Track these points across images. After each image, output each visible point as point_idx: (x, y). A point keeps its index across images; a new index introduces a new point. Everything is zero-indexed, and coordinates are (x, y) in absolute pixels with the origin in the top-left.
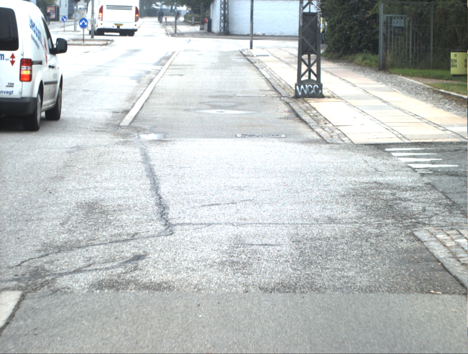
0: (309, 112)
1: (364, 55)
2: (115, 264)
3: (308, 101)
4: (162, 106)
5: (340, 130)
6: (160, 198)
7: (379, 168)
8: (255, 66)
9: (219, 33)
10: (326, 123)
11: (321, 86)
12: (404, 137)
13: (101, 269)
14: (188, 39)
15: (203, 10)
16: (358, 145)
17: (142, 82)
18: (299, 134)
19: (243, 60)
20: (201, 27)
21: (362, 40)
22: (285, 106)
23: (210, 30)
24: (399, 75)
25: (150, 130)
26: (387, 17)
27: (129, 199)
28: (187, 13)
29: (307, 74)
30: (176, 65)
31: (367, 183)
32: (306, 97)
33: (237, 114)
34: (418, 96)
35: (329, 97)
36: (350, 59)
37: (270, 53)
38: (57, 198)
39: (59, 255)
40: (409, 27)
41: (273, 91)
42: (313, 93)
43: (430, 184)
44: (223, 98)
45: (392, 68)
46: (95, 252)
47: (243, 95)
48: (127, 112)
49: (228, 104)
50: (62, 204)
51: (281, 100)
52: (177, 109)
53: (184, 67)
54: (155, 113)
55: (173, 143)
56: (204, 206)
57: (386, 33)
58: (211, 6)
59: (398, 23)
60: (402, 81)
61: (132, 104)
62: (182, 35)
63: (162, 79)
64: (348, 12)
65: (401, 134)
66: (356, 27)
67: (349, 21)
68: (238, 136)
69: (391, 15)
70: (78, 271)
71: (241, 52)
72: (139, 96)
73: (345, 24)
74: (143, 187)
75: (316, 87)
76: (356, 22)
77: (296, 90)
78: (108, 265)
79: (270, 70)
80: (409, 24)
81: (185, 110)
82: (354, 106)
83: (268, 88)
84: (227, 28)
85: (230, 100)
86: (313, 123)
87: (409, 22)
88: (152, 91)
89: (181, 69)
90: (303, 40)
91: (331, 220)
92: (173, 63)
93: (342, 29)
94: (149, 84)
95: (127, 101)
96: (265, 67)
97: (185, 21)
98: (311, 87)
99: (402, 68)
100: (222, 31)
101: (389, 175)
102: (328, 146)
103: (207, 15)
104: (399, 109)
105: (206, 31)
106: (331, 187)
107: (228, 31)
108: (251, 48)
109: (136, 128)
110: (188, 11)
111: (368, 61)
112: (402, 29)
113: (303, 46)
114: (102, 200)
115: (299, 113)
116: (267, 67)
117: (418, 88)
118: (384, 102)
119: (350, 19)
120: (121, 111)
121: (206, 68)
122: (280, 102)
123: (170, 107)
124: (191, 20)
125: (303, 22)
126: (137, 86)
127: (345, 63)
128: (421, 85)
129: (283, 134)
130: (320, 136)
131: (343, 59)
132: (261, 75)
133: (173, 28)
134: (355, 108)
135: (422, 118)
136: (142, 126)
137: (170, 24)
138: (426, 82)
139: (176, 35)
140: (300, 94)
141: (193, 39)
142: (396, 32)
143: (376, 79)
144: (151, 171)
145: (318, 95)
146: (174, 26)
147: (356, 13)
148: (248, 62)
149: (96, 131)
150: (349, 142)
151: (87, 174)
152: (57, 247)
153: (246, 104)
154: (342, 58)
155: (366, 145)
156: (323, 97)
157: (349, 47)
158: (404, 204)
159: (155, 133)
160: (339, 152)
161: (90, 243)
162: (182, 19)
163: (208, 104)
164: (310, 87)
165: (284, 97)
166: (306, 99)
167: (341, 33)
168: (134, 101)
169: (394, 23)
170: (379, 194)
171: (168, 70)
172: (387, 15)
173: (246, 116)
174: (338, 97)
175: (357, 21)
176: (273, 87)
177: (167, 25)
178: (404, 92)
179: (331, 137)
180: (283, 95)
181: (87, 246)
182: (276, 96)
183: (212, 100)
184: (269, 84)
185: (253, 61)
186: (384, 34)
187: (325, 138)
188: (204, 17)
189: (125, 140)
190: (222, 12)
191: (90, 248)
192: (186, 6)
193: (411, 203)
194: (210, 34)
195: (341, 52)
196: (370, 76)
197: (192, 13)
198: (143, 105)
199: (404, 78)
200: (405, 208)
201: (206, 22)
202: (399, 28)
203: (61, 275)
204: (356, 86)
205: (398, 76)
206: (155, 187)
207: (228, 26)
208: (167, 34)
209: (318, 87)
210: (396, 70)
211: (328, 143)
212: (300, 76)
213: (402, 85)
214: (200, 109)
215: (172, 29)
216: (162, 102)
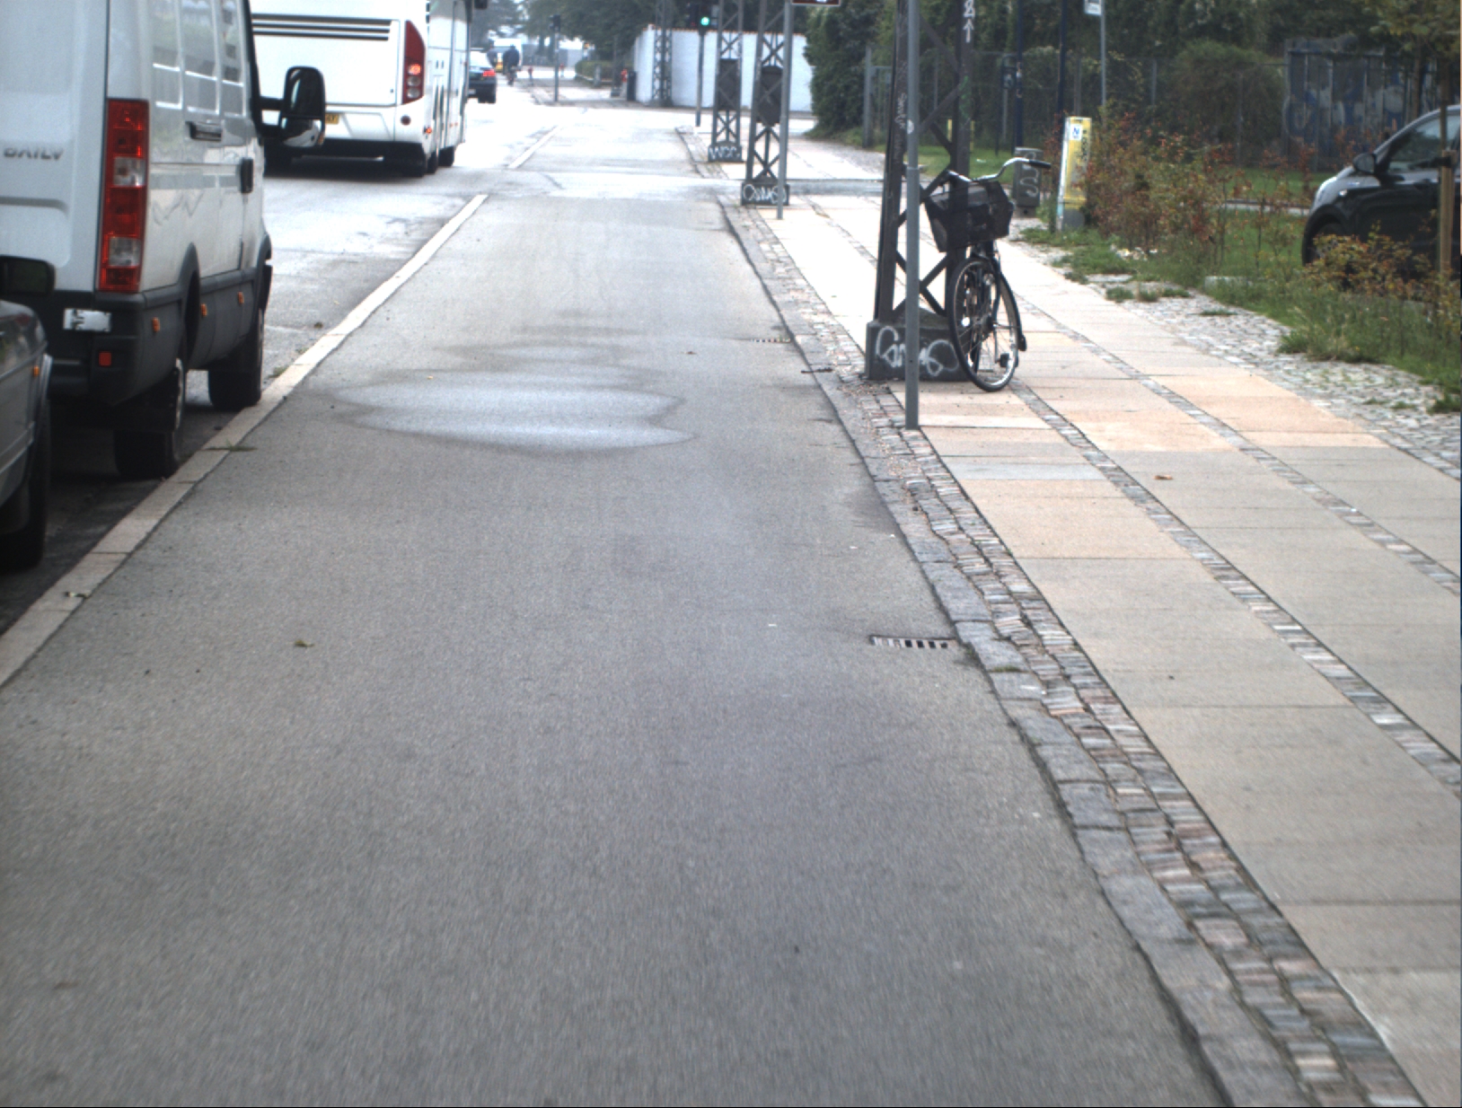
9: (649, 102)
14: (582, 108)
15: (618, 50)
28: (585, 59)
62: (571, 103)
84: (667, 91)
97: (577, 78)
100: (656, 97)
107: (668, 98)
110: (586, 54)
133: (547, 91)
137: (542, 84)
139: (558, 105)
146: (551, 89)
190: (659, 57)
194: (631, 104)
197: (596, 56)
201: (625, 80)
207: (669, 87)
208: (537, 102)
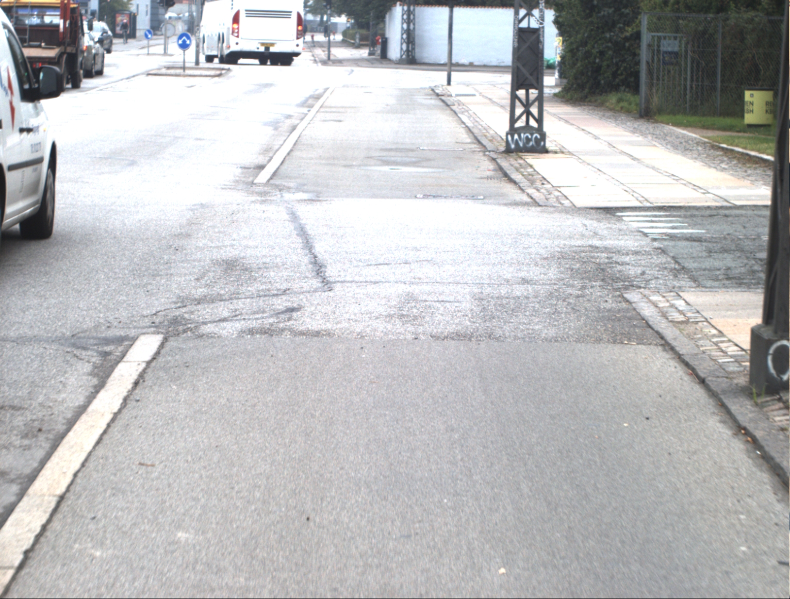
0: (522, 170)
1: (619, 95)
2: (265, 315)
3: (523, 157)
4: (312, 161)
5: (560, 192)
6: (315, 257)
7: (600, 232)
8: (452, 110)
9: (400, 60)
10: (543, 184)
11: (543, 136)
12: (646, 200)
13: (249, 319)
14: (349, 68)
15: (374, 22)
16: (580, 209)
17: (280, 129)
18: (502, 195)
19: (434, 102)
20: (370, 50)
21: (619, 72)
22: (490, 164)
23: (384, 55)
24: (668, 124)
25: (297, 188)
26: (653, 37)
27: (276, 257)
28: (348, 28)
29: (524, 117)
30: (330, 107)
31: (579, 246)
32: (521, 152)
33: (419, 173)
34: (687, 152)
35: (556, 152)
36: (599, 101)
37: (477, 91)
38: (186, 255)
39: (199, 307)
40: (686, 51)
41: (475, 144)
42: (533, 145)
43: (660, 248)
44: (401, 152)
45: (659, 114)
46: (239, 304)
47: (430, 148)
48: (261, 167)
49: (408, 160)
50: (194, 261)
51: (485, 155)
52: (334, 165)
53: (343, 110)
54: (302, 169)
55: (329, 202)
56: (370, 265)
57: (650, 61)
58: (387, 16)
59: (670, 45)
60: (670, 133)
61: (267, 158)
62: (340, 62)
63: (309, 125)
64: (598, 28)
65: (643, 197)
66: (610, 52)
67: (600, 42)
68: (418, 196)
69: (660, 34)
70: (224, 320)
71: (433, 90)
72: (276, 147)
73: (593, 47)
74: (293, 246)
75: (536, 137)
76: (610, 45)
77: (507, 142)
78: (257, 316)
79: (474, 116)
80: (686, 47)
81: (345, 166)
82: (589, 164)
83: (469, 140)
84: (412, 52)
85: (411, 154)
86: (524, 183)
87: (687, 43)
88: (297, 141)
89: (339, 112)
90: (518, 68)
91: (525, 281)
92: (325, 104)
93: (588, 55)
94: (291, 133)
95: (260, 154)
96: (467, 111)
97: (343, 41)
98: (530, 137)
99: (674, 114)
100: (404, 57)
101: (610, 239)
102: (539, 209)
103: (380, 32)
104: (653, 168)
105: (379, 57)
106: (533, 250)
107: (413, 57)
108: (449, 83)
109: (277, 186)
110: (348, 25)
111: (625, 104)
112: (676, 54)
113: (517, 77)
114: (243, 258)
115: (508, 172)
116: (470, 112)
117: (690, 142)
118: (634, 159)
119: (600, 39)
120: (253, 166)
121: (377, 112)
122: (483, 158)
123: (324, 162)
124: (354, 39)
125: (519, 42)
126: (273, 135)
127: (591, 108)
128: (695, 138)
129: (480, 196)
130: (532, 198)
131: (590, 101)
132: (460, 122)
133: (324, 51)
134: (590, 167)
135: (681, 179)
136: (286, 184)
137: (320, 45)
138: (705, 135)
139: (330, 63)
140: (513, 146)
141: (357, 69)
142: (666, 59)
143: (631, 129)
144: (302, 230)
145: (539, 148)
146: (326, 49)
147: (610, 30)
148: (441, 104)
149: (222, 189)
150: (570, 205)
151: (220, 232)
152: (196, 300)
153: (434, 160)
154: (587, 100)
155: (592, 208)
156: (547, 151)
157: (599, 83)
158: (619, 268)
159: (303, 192)
160: (552, 215)
161: (234, 297)
162: (339, 37)
163: (378, 160)
164: (527, 137)
165: (490, 151)
166: (521, 154)
167: (587, 61)
168: (271, 155)
169: (664, 46)
170: (592, 257)
171: (318, 114)
172: (653, 34)
173: (432, 174)
174: (569, 152)
175: (612, 42)
176: (476, 138)
177: (314, 46)
178: (669, 147)
179: (547, 199)
180: (489, 149)
181: (231, 299)
182: (479, 150)
183: (385, 154)
184: (471, 134)
185: (449, 103)
186: (648, 63)
187: (538, 201)
188: (375, 34)
189: (263, 198)
190: (405, 26)
191: (235, 301)
192: (346, 16)
193: (628, 267)
194: (384, 62)
195: (586, 90)
196: (624, 126)
197: (356, 27)
198: (285, 159)
199: (675, 128)
200: (620, 272)
201: (379, 43)
202: (670, 53)
203: (205, 323)
204: (599, 139)
205: (665, 126)
206: (308, 245)
207: (413, 49)
208: (315, 61)
209: (539, 137)
210: (665, 118)
211: (540, 206)
212: (513, 120)
213: (668, 138)
214: (366, 165)
215: (323, 53)
216: (313, 156)
